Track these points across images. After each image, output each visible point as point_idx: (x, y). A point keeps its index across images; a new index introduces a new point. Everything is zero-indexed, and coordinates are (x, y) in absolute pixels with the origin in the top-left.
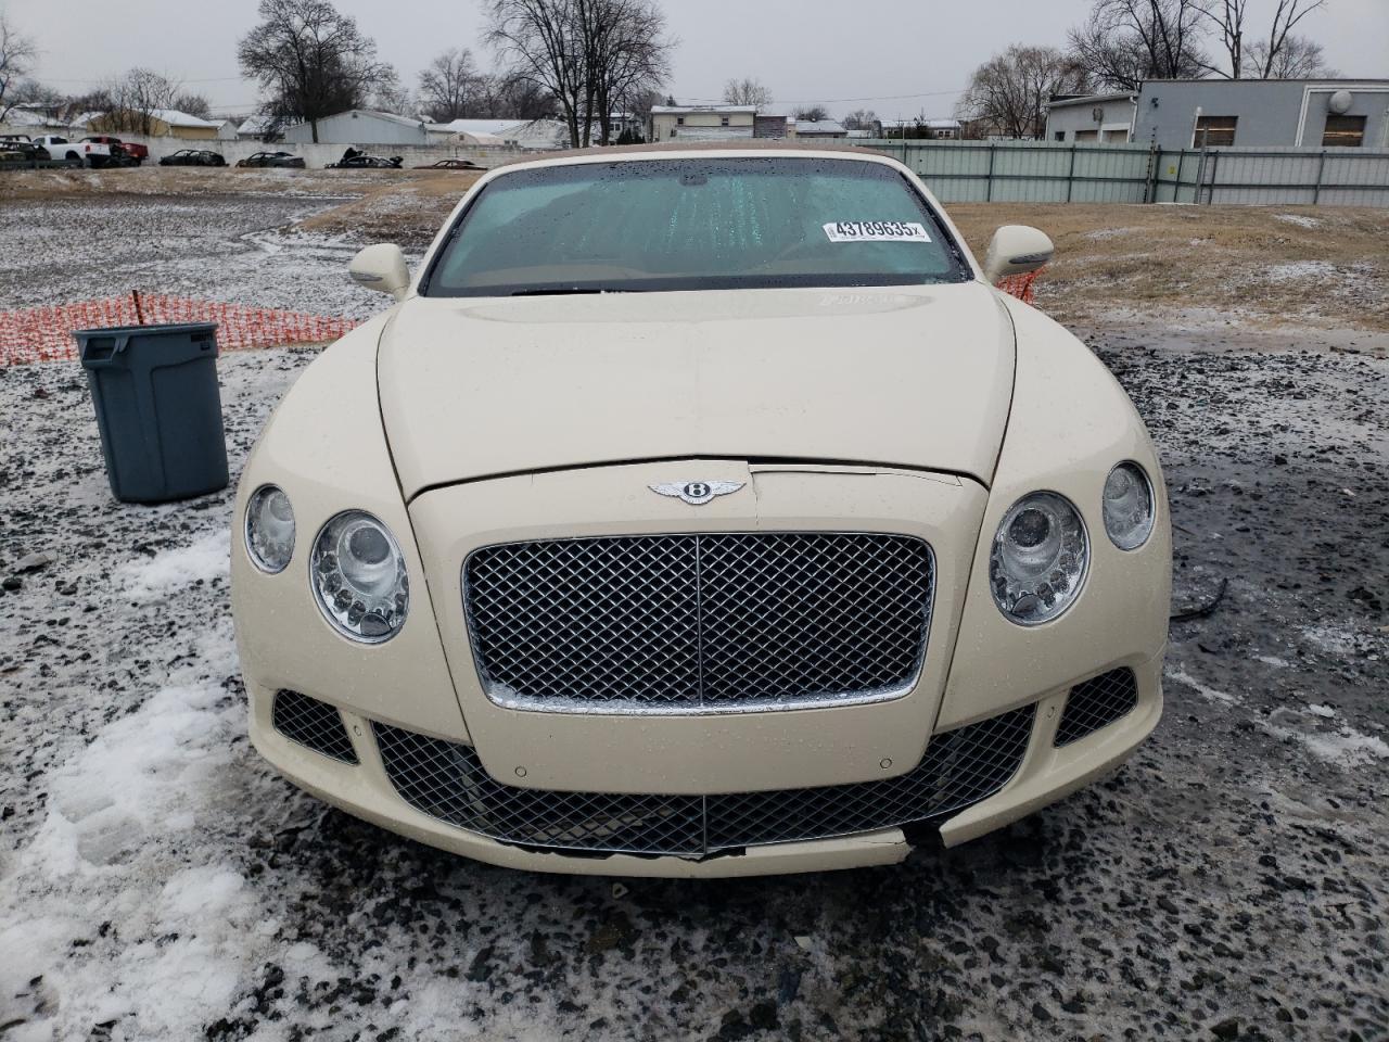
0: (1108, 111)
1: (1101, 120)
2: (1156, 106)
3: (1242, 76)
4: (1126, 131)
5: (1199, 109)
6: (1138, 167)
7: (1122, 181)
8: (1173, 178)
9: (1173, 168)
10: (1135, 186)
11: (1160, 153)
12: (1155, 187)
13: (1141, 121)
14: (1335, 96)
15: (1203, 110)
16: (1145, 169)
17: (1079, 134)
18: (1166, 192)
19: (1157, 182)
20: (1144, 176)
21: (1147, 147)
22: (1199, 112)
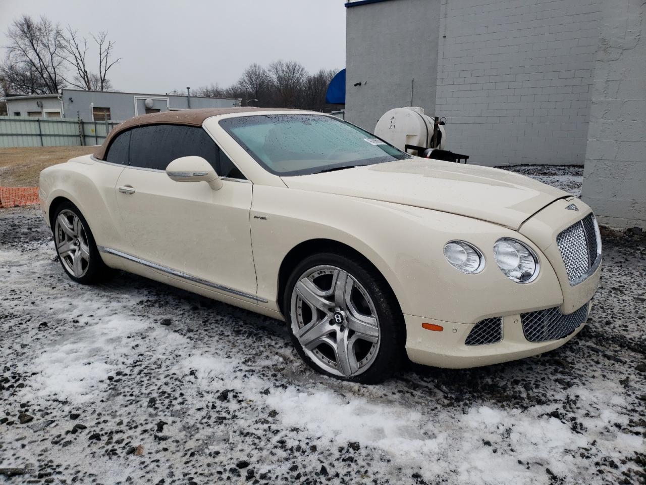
0: (44, 102)
1: (42, 107)
2: (72, 101)
3: (104, 90)
4: (59, 113)
5: (92, 104)
6: (74, 129)
7: (68, 136)
8: (94, 134)
9: (93, 130)
10: (74, 138)
11: (83, 123)
12: (84, 138)
13: (66, 108)
14: (146, 101)
15: (94, 105)
16: (78, 130)
17: (30, 113)
18: (92, 141)
19: (84, 136)
20: (78, 133)
21: (76, 120)
22: (92, 105)
